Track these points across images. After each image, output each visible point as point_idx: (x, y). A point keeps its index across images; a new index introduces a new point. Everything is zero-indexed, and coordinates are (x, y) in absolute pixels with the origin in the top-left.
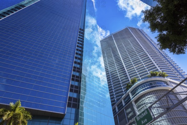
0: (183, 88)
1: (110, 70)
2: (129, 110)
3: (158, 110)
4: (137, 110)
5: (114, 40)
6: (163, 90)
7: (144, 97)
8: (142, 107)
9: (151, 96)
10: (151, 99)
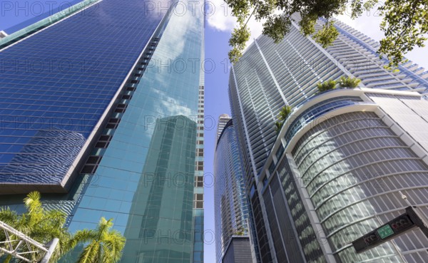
0: (405, 101)
1: (256, 110)
2: (284, 170)
3: (331, 157)
4: (295, 167)
5: (261, 52)
6: (346, 114)
7: (305, 140)
8: (303, 159)
9: (319, 132)
10: (319, 139)
